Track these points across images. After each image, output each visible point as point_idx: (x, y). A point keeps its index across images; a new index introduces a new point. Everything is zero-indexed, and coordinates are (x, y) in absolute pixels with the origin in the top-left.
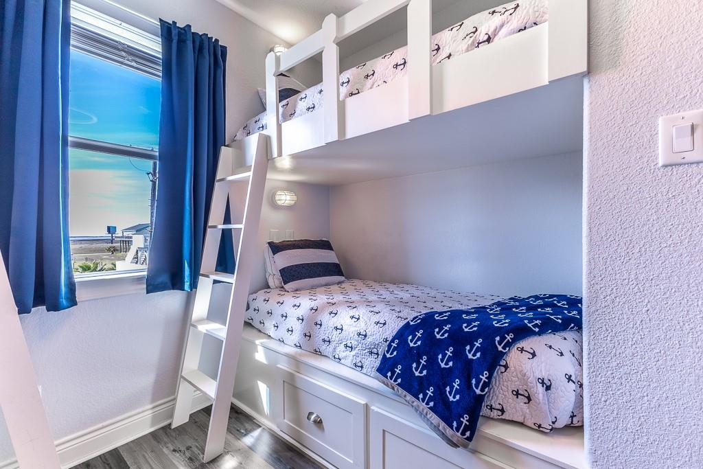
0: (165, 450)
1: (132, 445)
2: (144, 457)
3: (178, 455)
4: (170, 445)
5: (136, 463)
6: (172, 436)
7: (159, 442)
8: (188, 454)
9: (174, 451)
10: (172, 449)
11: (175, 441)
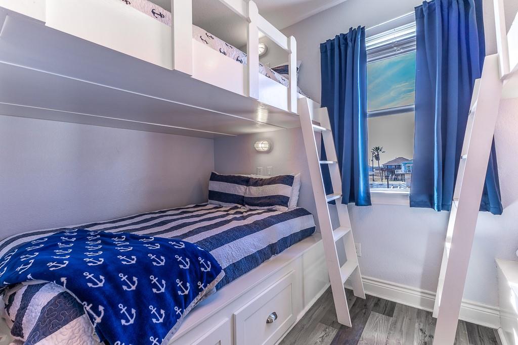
0: (417, 325)
1: (404, 307)
2: (404, 318)
3: (421, 334)
4: (422, 324)
5: (397, 318)
6: (428, 321)
7: (418, 318)
8: (427, 339)
9: (421, 330)
10: (421, 328)
11: (427, 326)
